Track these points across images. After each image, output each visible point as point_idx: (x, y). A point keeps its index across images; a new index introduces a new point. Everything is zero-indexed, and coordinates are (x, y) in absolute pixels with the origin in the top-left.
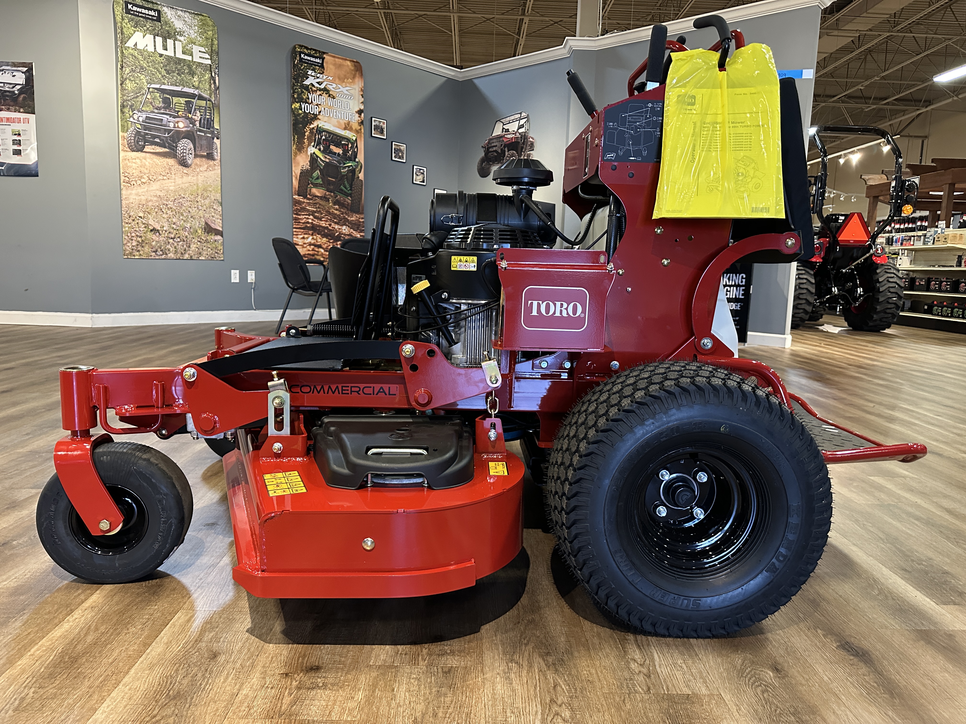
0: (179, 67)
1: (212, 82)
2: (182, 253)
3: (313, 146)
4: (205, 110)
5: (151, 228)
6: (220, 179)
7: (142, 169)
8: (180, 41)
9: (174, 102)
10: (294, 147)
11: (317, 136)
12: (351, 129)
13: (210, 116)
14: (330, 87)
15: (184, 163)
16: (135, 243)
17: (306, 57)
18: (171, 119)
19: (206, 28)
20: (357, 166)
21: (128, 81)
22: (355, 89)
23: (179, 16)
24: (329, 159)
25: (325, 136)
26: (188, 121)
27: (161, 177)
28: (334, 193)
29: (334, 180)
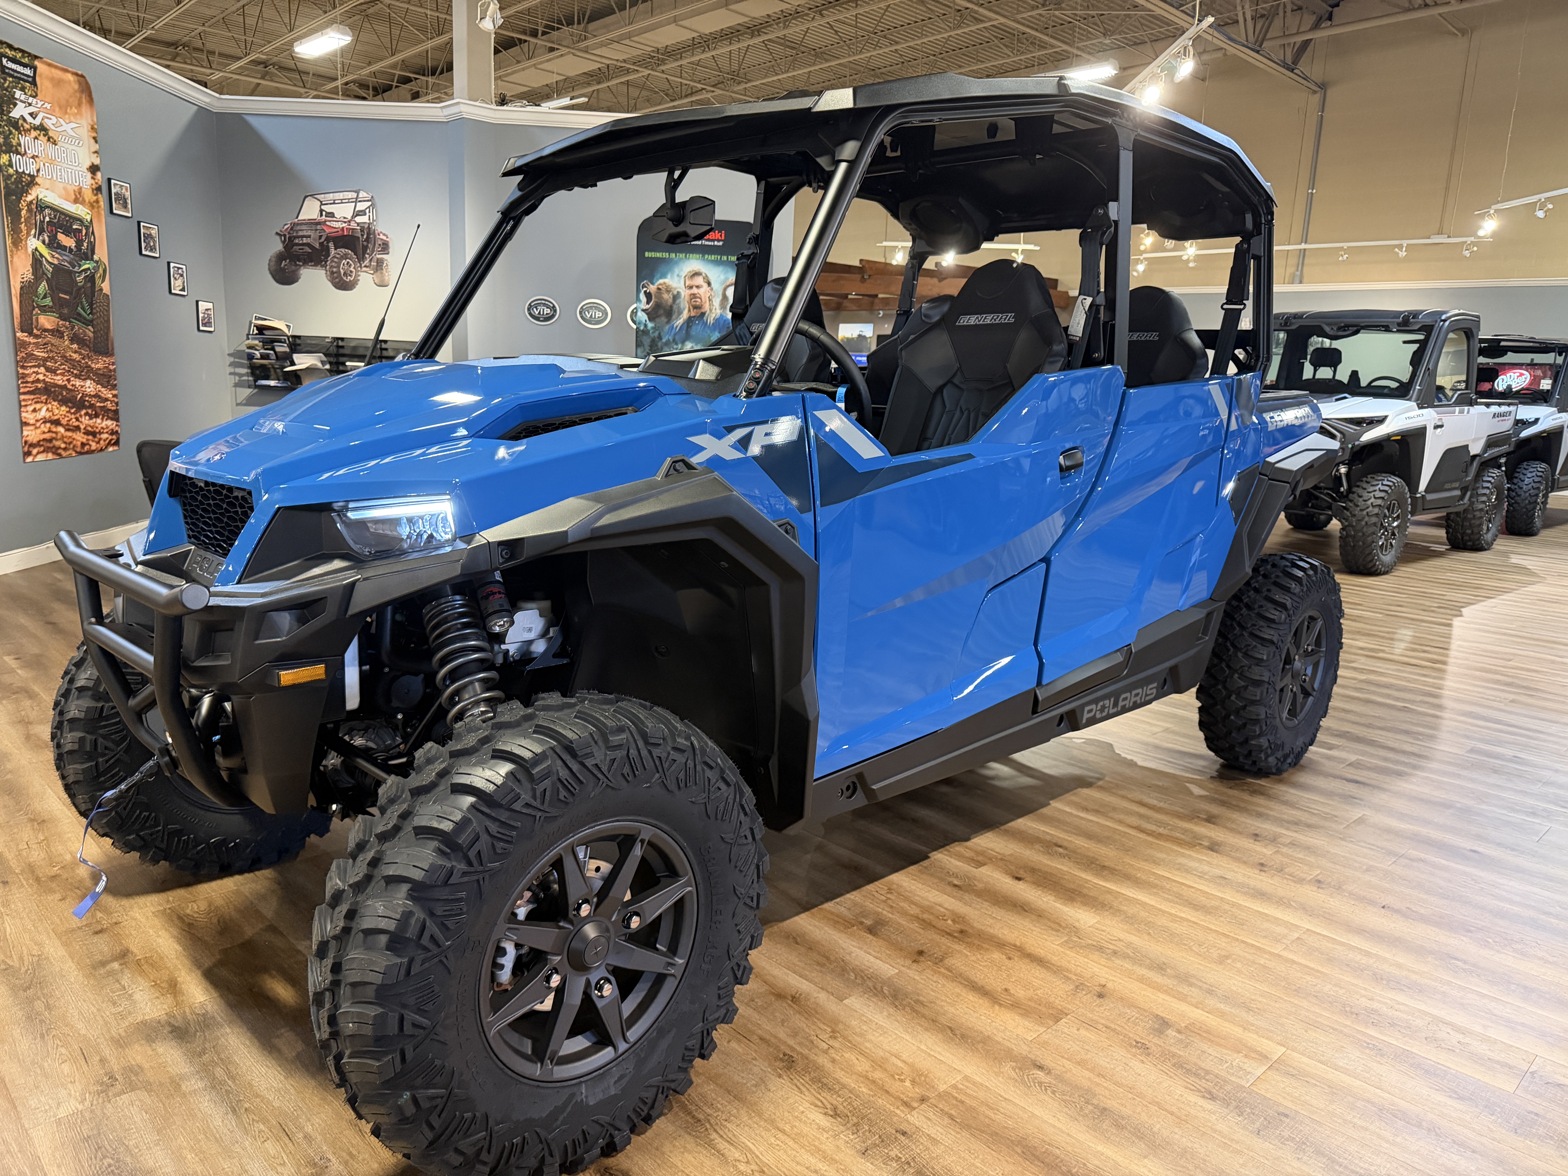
3: (35, 236)
10: (9, 240)
11: (38, 217)
12: (83, 201)
14: (48, 123)
17: (10, 65)
20: (97, 269)
22: (85, 126)
24: (57, 258)
25: (50, 214)
28: (70, 322)
29: (67, 297)
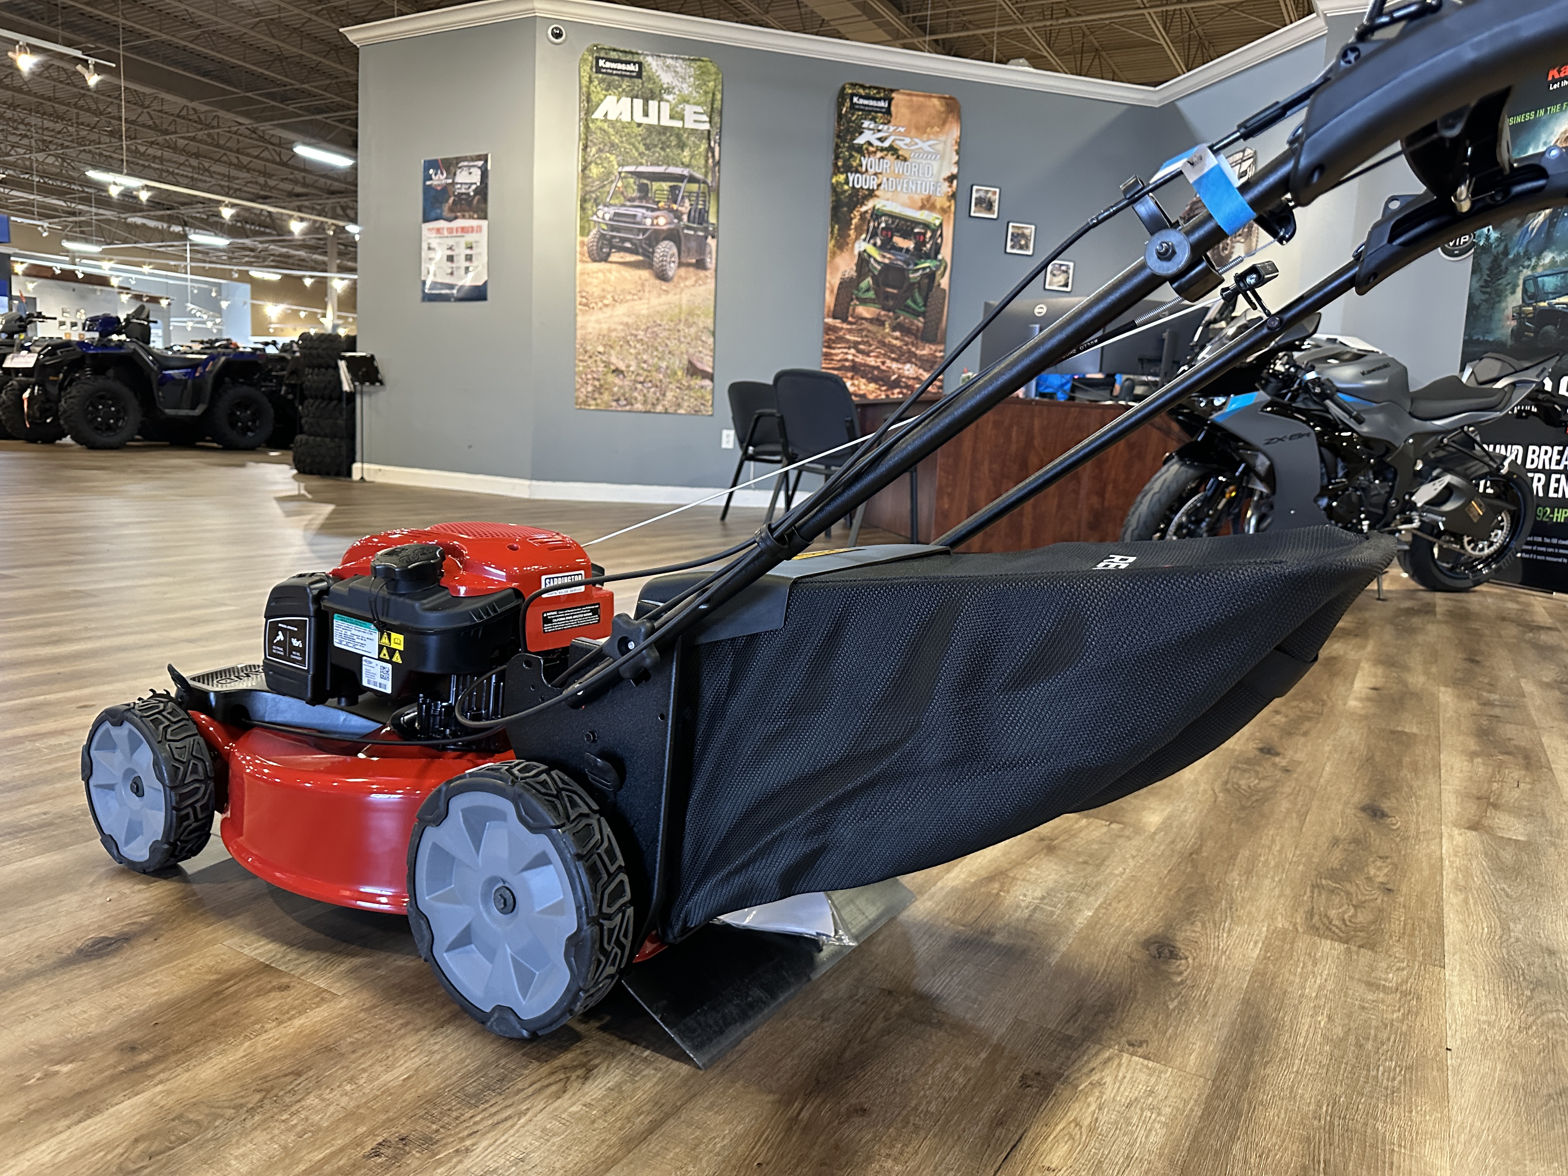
0: (664, 138)
1: (710, 155)
2: (653, 404)
3: (865, 240)
4: (697, 197)
5: (613, 367)
6: (713, 298)
7: (605, 286)
8: (667, 101)
9: (654, 188)
10: (831, 244)
11: (872, 224)
12: (932, 208)
13: (704, 205)
14: (899, 144)
15: (662, 276)
16: (590, 389)
17: (862, 101)
18: (649, 213)
19: (706, 78)
20: (938, 267)
21: (593, 166)
22: (945, 143)
23: (668, 66)
25: (886, 222)
26: (671, 215)
27: (629, 297)
28: (895, 313)
29: (895, 291)
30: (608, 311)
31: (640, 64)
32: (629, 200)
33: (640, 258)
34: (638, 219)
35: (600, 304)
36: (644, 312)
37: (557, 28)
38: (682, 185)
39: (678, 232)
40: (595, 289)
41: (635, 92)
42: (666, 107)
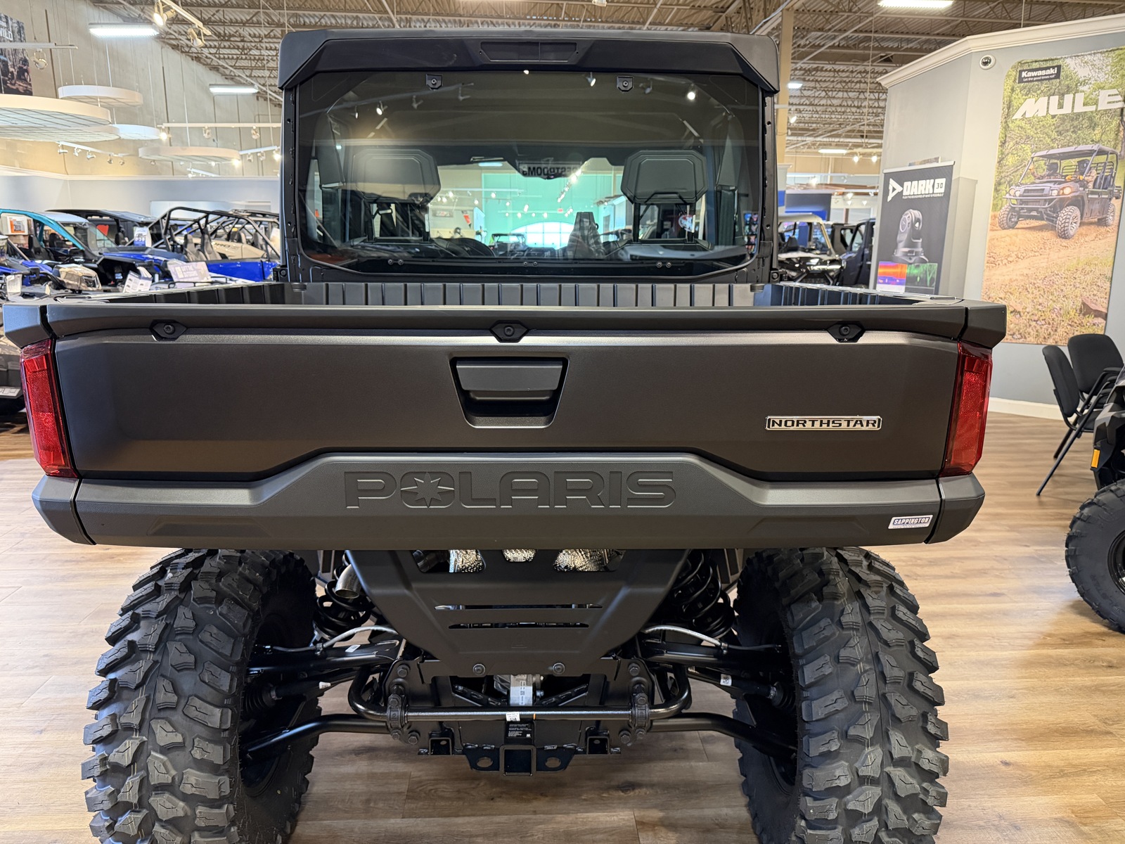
0: (1076, 123)
2: (1045, 338)
4: (1104, 167)
6: (1112, 249)
7: (1011, 247)
8: (1083, 91)
9: (1063, 165)
13: (1111, 171)
15: (1064, 235)
18: (1056, 186)
21: (1009, 157)
23: (1085, 62)
26: (1078, 185)
27: (1033, 254)
30: (1012, 266)
31: (1059, 67)
32: (1039, 178)
33: (1044, 222)
34: (1045, 192)
35: (1005, 261)
36: (1044, 265)
37: (985, 58)
38: (1090, 158)
39: (1082, 197)
40: (1002, 250)
41: (1052, 91)
42: (1080, 98)
